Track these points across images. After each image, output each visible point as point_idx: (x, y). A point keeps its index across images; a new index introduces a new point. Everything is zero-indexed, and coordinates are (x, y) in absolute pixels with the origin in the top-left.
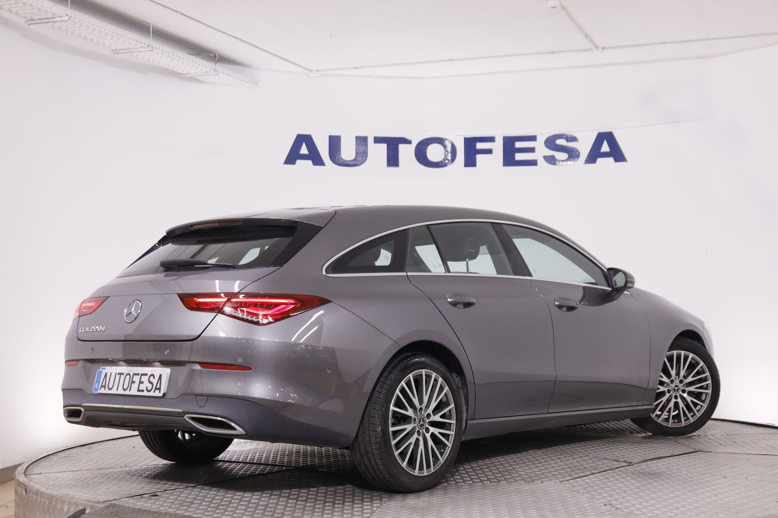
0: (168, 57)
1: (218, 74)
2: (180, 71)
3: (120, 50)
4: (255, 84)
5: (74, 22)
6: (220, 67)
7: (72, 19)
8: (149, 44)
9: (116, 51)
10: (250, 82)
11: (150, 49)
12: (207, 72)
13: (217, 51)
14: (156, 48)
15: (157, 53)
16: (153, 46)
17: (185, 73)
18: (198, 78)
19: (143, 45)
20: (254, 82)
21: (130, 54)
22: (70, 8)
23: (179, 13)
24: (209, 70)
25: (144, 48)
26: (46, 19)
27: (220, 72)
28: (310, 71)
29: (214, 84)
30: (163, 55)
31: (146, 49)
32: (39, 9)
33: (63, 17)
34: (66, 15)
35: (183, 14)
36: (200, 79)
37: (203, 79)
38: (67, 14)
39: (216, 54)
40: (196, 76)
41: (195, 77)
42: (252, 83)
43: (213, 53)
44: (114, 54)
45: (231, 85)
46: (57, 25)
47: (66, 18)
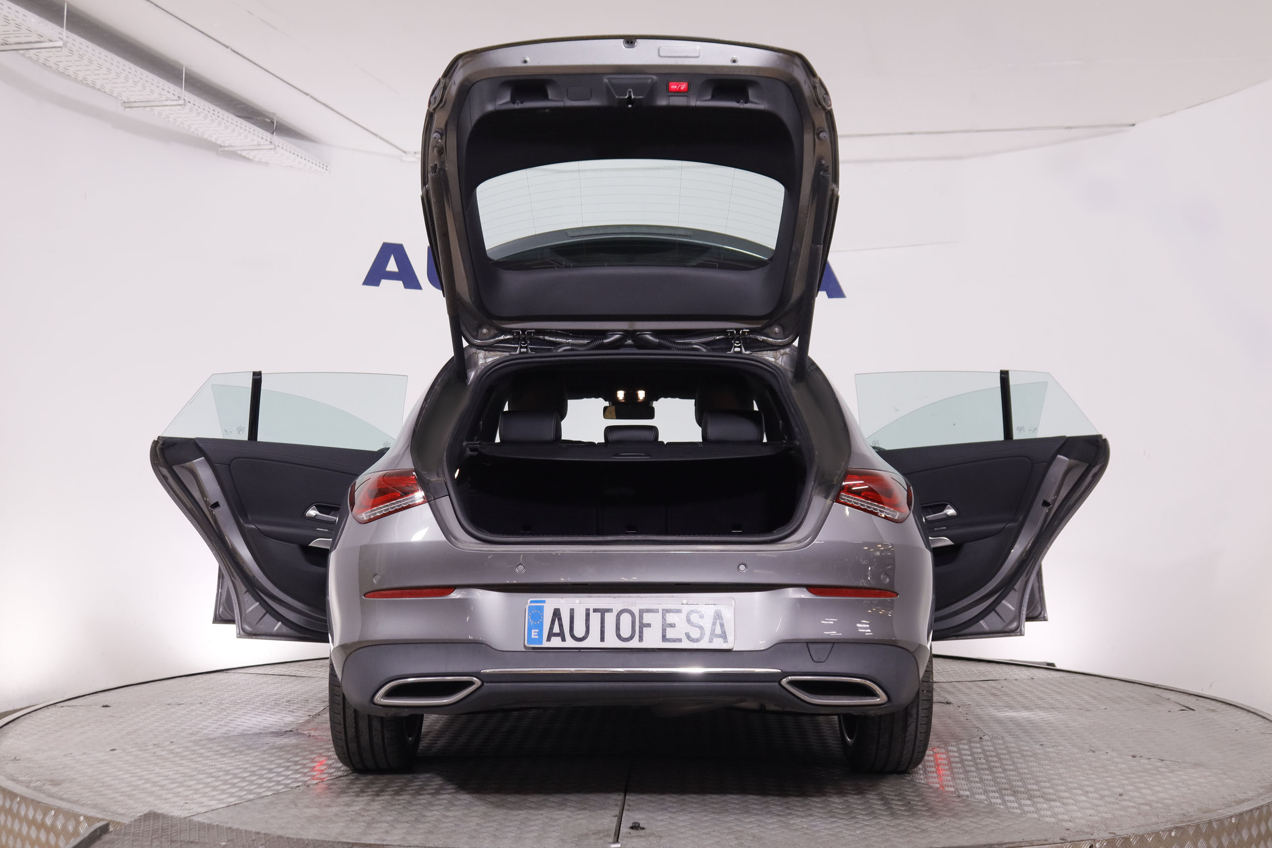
0: (206, 117)
1: (275, 148)
2: (219, 143)
3: (135, 102)
4: (325, 167)
5: (71, 51)
6: (277, 139)
7: (68, 45)
8: (180, 96)
9: (127, 105)
10: (318, 164)
11: (181, 102)
12: (259, 145)
13: (275, 114)
14: (189, 102)
15: (191, 110)
16: (185, 98)
17: (226, 144)
18: (244, 153)
19: (170, 96)
20: (323, 165)
21: (148, 109)
22: (66, 28)
23: (230, 50)
24: (263, 142)
25: (173, 100)
26: (26, 43)
27: (278, 146)
28: (405, 152)
29: (266, 164)
30: (198, 114)
31: (175, 103)
32: (18, 26)
33: (55, 41)
34: (59, 38)
35: (234, 52)
36: (247, 156)
37: (251, 158)
38: (61, 36)
39: (274, 120)
40: (241, 150)
41: (239, 152)
42: (321, 166)
43: (269, 118)
44: (125, 107)
45: (291, 167)
46: (43, 54)
47: (60, 43)
